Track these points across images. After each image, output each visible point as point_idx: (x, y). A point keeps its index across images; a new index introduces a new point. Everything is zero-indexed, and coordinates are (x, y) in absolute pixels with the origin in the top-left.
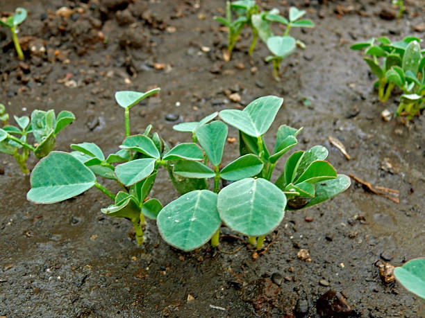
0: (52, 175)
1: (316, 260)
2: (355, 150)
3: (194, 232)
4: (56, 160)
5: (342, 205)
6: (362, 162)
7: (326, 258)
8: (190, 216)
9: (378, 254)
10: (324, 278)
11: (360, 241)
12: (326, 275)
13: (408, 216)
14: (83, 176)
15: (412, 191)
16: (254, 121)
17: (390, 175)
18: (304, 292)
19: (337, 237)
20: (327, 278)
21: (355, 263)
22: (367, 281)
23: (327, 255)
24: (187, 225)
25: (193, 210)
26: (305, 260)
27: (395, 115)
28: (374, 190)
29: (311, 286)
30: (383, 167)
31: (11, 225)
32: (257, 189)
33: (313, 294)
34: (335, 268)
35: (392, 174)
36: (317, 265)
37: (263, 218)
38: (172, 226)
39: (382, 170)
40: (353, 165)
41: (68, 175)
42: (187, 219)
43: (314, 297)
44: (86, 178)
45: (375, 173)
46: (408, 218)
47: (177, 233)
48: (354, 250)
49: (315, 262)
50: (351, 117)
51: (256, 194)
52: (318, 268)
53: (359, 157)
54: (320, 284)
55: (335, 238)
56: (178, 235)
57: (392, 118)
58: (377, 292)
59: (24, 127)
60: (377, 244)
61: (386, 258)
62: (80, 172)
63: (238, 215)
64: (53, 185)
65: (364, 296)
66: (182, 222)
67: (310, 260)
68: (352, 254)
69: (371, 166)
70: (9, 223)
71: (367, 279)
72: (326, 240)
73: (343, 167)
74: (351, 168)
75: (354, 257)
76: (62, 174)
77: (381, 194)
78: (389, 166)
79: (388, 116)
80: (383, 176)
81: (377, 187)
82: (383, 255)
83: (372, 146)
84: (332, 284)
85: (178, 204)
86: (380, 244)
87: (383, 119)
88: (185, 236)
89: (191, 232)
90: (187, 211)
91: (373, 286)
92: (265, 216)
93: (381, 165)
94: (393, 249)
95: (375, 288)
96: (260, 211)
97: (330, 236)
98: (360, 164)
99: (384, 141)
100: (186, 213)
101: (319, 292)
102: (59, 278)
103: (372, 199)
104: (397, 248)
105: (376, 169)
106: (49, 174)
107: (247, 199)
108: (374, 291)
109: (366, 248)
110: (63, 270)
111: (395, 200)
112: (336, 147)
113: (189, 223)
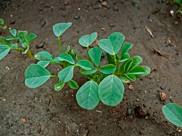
0: (33, 73)
1: (136, 90)
2: (156, 33)
3: (90, 101)
4: (34, 67)
5: (148, 63)
6: (159, 39)
7: (140, 89)
8: (88, 94)
9: (160, 86)
10: (138, 98)
11: (154, 80)
12: (139, 97)
13: (174, 66)
14: (45, 73)
15: (177, 54)
16: (112, 46)
17: (169, 46)
18: (130, 104)
19: (145, 78)
20: (139, 98)
21: (151, 90)
22: (154, 99)
23: (140, 87)
24: (87, 98)
25: (89, 91)
26: (131, 90)
27: (176, 13)
28: (162, 54)
29: (133, 101)
30: (167, 42)
31: (18, 78)
32: (113, 81)
33: (134, 105)
34: (143, 93)
35: (170, 46)
36: (136, 91)
37: (115, 97)
38: (82, 99)
39: (166, 43)
40: (154, 40)
41: (40, 73)
42: (87, 95)
43: (134, 107)
44: (47, 74)
45: (163, 44)
46: (174, 68)
47: (84, 102)
48: (151, 84)
49: (135, 90)
50: (156, 12)
51: (113, 84)
52: (136, 93)
53: (158, 36)
54: (136, 100)
55: (144, 79)
56: (84, 103)
57: (174, 15)
58: (157, 103)
59: (15, 36)
60: (160, 82)
61: (163, 88)
62: (44, 72)
63: (106, 96)
64: (34, 77)
65: (152, 105)
66: (85, 97)
67: (133, 89)
68: (150, 86)
69: (162, 41)
70: (17, 77)
71: (154, 98)
72: (140, 80)
73: (150, 41)
74: (153, 42)
75: (150, 88)
76: (37, 72)
77: (164, 56)
78: (170, 42)
79: (173, 13)
80: (167, 46)
81: (163, 53)
82: (162, 87)
83: (164, 30)
84: (141, 100)
85: (84, 89)
86: (161, 82)
87: (170, 15)
88: (87, 103)
89: (89, 101)
90: (87, 91)
91: (156, 101)
92: (116, 97)
93: (166, 41)
94: (166, 84)
95: (157, 101)
96: (114, 94)
97: (142, 79)
98: (157, 39)
99: (169, 28)
100: (86, 92)
101: (136, 105)
102: (40, 101)
103: (160, 58)
104: (167, 83)
105: (164, 42)
106: (32, 73)
107: (109, 87)
108: (156, 103)
109: (155, 83)
110: (41, 98)
111: (170, 59)
112: (148, 31)
113: (88, 97)
